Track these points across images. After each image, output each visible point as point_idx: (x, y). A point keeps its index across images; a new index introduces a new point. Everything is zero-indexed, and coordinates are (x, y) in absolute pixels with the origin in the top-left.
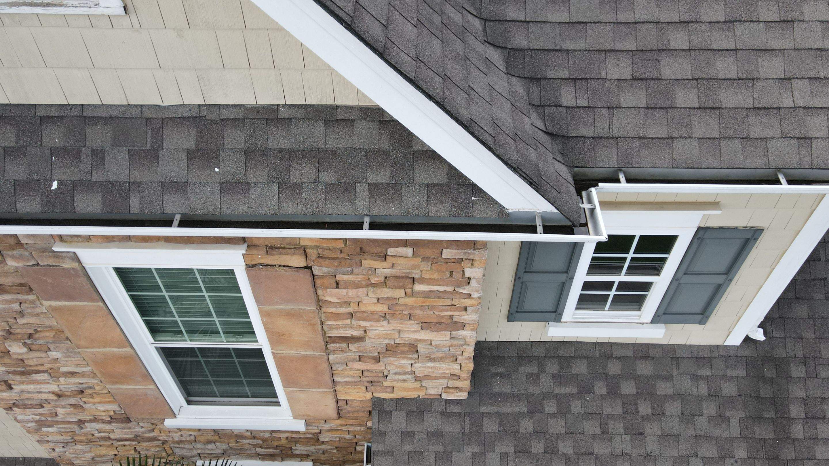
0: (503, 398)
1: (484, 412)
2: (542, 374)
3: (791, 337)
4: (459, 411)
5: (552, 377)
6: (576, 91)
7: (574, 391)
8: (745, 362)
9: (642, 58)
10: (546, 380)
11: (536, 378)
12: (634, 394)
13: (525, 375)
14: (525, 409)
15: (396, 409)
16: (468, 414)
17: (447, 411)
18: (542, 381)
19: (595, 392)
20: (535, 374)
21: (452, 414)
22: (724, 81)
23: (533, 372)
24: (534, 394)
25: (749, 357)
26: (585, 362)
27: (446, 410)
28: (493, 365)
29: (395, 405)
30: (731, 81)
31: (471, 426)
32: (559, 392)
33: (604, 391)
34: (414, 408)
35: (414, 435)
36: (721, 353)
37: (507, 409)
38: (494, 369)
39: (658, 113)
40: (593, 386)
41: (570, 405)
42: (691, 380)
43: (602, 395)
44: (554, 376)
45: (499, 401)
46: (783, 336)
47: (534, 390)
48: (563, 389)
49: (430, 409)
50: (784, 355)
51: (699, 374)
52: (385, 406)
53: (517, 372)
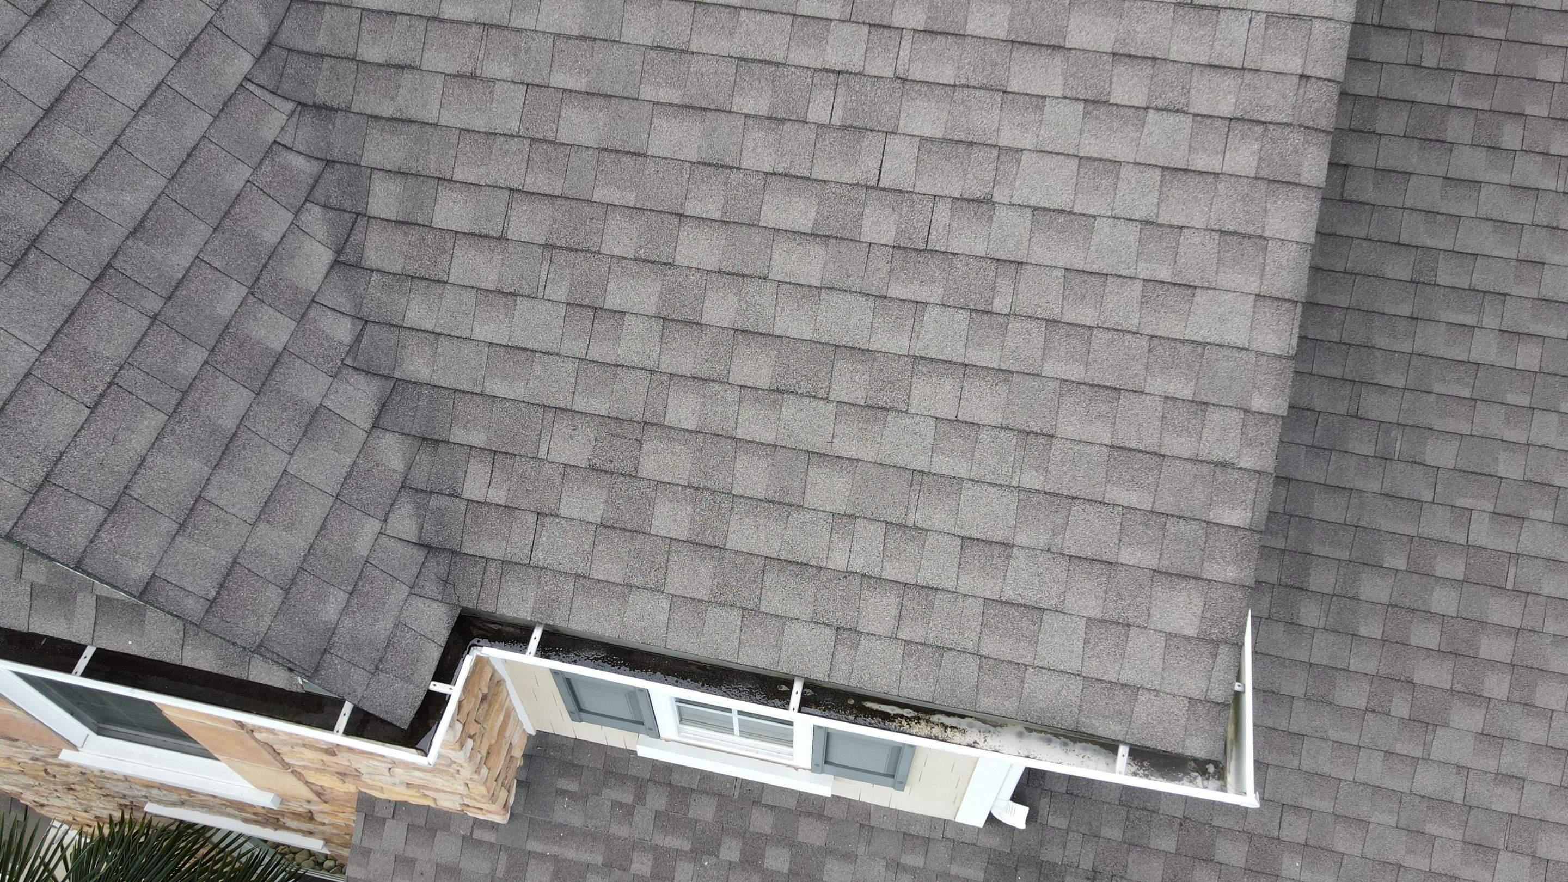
0: (568, 833)
1: (532, 850)
2: (639, 808)
3: (1078, 831)
4: (493, 840)
5: (653, 816)
6: (492, 473)
7: (686, 846)
8: (987, 856)
9: (614, 433)
10: (643, 819)
11: (628, 811)
12: (785, 871)
13: (610, 804)
14: (599, 860)
15: (393, 817)
16: (507, 849)
17: (474, 837)
18: (636, 819)
19: (721, 856)
20: (627, 805)
21: (480, 843)
22: (742, 500)
23: (624, 801)
24: (619, 838)
25: (995, 850)
26: (714, 802)
27: (471, 834)
28: (562, 777)
29: (392, 809)
30: (754, 503)
31: (509, 869)
32: (660, 843)
33: (735, 856)
34: (421, 821)
35: (415, 863)
36: (949, 834)
37: (570, 853)
38: (562, 784)
39: (617, 537)
40: (719, 845)
41: (674, 868)
42: (887, 867)
43: (730, 863)
44: (657, 814)
45: (561, 838)
46: (1065, 827)
47: (620, 831)
48: (668, 839)
49: (446, 827)
50: (1058, 860)
51: (902, 861)
52: (377, 809)
53: (598, 795)
